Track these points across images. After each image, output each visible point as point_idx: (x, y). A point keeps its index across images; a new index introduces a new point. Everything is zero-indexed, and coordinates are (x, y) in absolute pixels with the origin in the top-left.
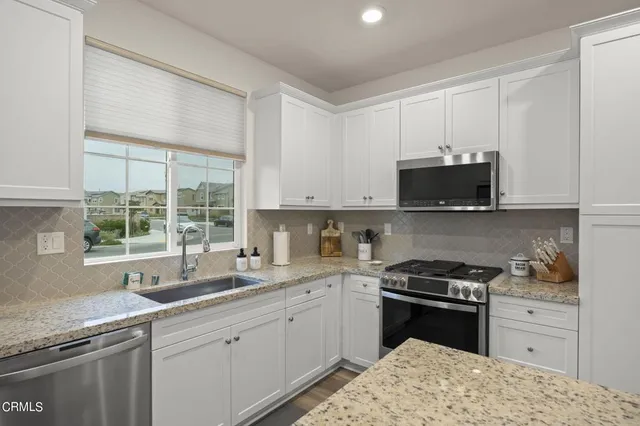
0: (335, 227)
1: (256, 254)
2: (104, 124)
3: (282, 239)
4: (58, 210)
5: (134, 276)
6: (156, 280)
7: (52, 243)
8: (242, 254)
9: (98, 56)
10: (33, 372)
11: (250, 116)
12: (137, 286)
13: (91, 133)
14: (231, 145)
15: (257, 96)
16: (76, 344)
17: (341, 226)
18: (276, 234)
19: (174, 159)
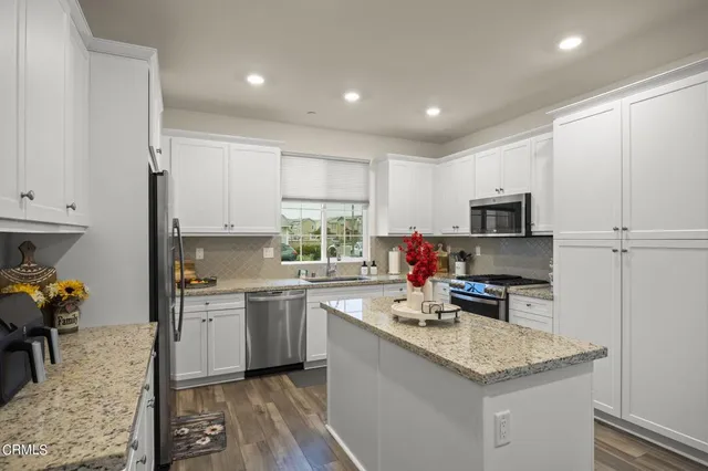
0: (444, 249)
1: (374, 265)
2: (290, 194)
3: (394, 256)
4: (271, 237)
5: (303, 272)
6: (313, 275)
7: (269, 253)
8: (365, 265)
9: (287, 160)
10: (262, 299)
11: (372, 175)
12: (304, 277)
13: (284, 199)
14: (359, 195)
15: (377, 162)
16: (277, 292)
17: (449, 249)
18: (390, 253)
19: (325, 207)
